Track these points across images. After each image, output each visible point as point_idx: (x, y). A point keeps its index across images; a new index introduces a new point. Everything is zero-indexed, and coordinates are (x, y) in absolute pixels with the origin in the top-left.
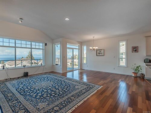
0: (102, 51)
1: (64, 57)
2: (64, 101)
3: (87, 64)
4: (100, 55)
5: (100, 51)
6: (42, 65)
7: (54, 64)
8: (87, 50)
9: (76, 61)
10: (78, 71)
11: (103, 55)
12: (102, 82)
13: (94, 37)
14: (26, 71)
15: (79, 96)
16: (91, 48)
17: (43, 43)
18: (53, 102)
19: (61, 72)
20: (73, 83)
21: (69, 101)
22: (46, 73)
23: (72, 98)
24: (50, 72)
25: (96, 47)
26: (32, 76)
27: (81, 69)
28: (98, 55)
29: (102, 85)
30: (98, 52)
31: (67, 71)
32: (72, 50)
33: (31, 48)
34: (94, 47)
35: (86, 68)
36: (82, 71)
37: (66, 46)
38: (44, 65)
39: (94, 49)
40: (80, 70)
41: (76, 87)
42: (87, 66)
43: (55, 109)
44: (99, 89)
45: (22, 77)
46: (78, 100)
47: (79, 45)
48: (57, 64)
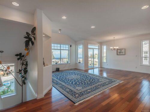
0: (123, 51)
1: (86, 56)
2: (93, 88)
3: (107, 63)
4: (121, 54)
5: (121, 50)
7: (77, 62)
8: (107, 49)
9: (96, 60)
10: (98, 69)
11: (124, 54)
12: (123, 78)
13: (114, 38)
15: (103, 86)
16: (112, 48)
17: (68, 45)
18: (85, 87)
19: (84, 69)
20: (96, 77)
21: (97, 88)
22: (71, 69)
23: (98, 86)
24: (74, 69)
25: (116, 47)
26: (62, 71)
27: (101, 67)
28: (118, 54)
29: (123, 80)
30: (119, 51)
31: (88, 68)
32: (92, 50)
33: (60, 50)
34: (114, 46)
35: (105, 66)
36: (103, 69)
37: (88, 46)
38: (69, 63)
39: (115, 49)
40: (99, 68)
41: (100, 80)
42: (107, 65)
43: (88, 90)
44: (121, 82)
45: (55, 71)
46: (103, 88)
47: (99, 45)
48: (80, 63)
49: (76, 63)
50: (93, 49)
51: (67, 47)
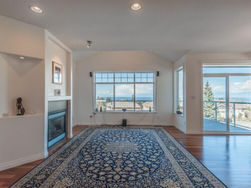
1: (193, 98)
6: (150, 111)
14: (125, 118)
17: (153, 73)
24: (164, 127)
33: (135, 83)
37: (201, 70)
38: (155, 111)
48: (179, 113)
49: (173, 114)
50: (227, 76)
51: (151, 77)
